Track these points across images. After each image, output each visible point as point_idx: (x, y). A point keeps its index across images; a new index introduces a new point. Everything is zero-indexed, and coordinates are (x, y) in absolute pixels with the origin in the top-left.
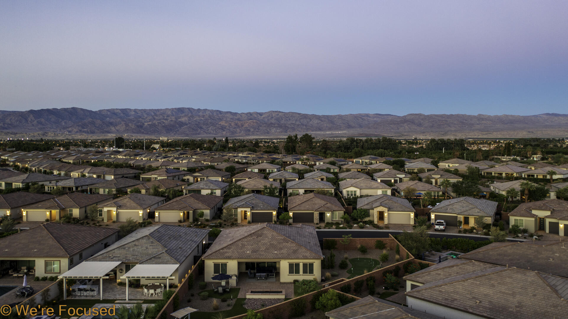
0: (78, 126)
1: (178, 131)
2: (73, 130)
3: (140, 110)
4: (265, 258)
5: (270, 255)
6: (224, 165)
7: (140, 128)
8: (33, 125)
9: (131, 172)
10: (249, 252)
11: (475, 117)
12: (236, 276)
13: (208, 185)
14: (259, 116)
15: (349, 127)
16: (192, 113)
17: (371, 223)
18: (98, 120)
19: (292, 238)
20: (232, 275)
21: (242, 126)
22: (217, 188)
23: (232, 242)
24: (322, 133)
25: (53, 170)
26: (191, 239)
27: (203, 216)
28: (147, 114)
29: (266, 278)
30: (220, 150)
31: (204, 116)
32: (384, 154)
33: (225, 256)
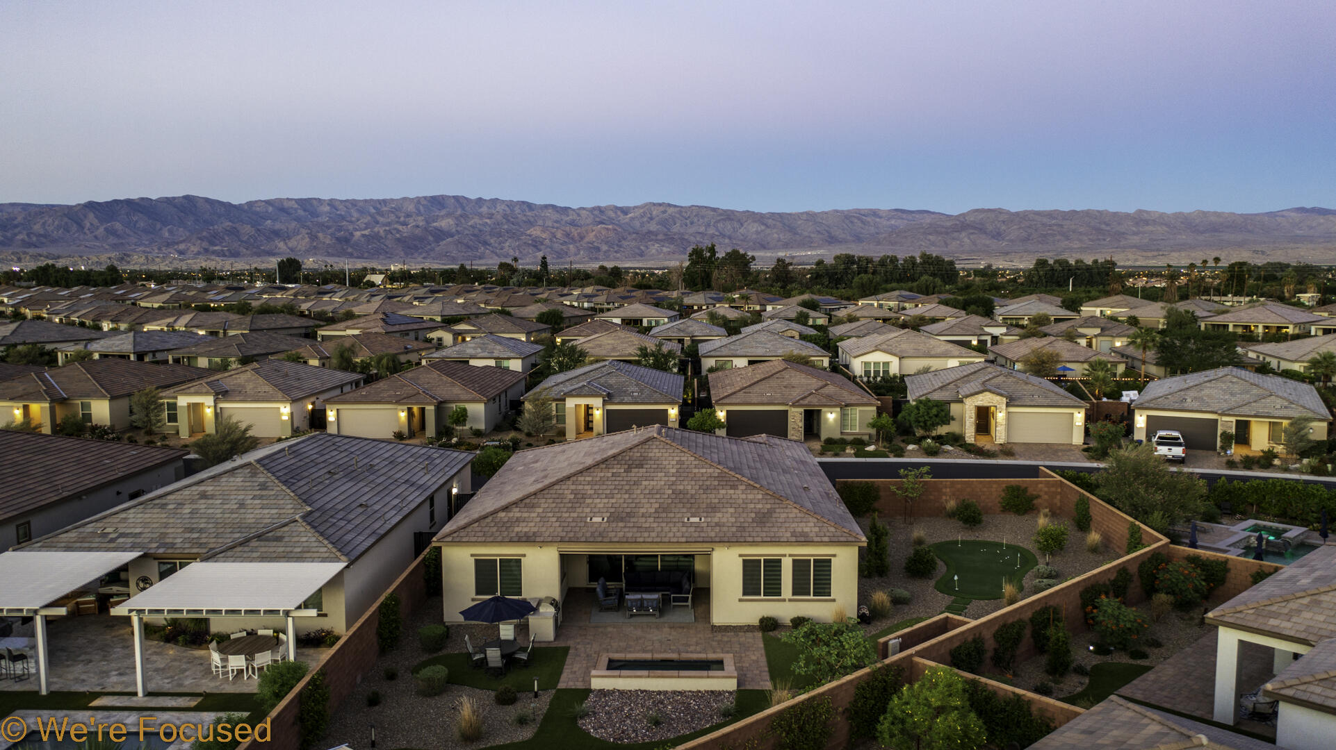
0: (200, 239)
1: (432, 250)
2: (188, 249)
3: (341, 201)
4: (659, 540)
5: (675, 529)
6: (533, 310)
7: (344, 244)
8: (96, 237)
9: (296, 324)
10: (599, 520)
11: (1128, 215)
12: (553, 603)
13: (486, 348)
14: (622, 216)
15: (832, 240)
16: (463, 209)
17: (957, 440)
18: (245, 226)
19: (747, 472)
20: (540, 602)
21: (582, 238)
22: (512, 355)
23: (540, 486)
24: (769, 254)
25: (100, 320)
26: (406, 477)
27: (465, 420)
28: (358, 211)
29: (663, 608)
30: (528, 284)
31: (493, 214)
32: (934, 288)
33: (514, 535)
